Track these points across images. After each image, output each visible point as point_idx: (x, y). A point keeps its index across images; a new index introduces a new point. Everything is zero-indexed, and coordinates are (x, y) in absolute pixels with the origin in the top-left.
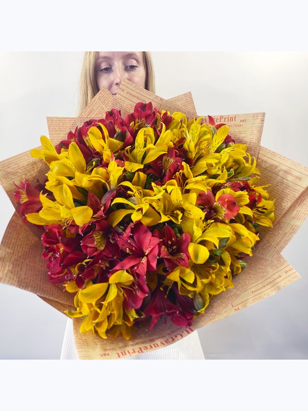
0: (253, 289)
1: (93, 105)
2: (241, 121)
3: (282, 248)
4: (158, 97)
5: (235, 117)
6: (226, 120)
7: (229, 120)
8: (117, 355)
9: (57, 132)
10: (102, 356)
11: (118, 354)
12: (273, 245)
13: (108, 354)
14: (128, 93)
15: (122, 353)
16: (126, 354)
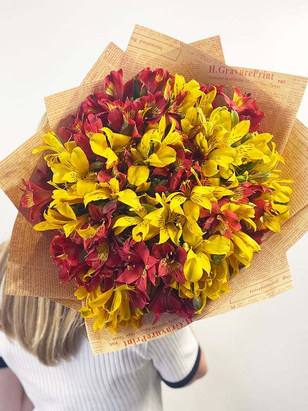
0: (252, 288)
1: (97, 67)
2: (279, 81)
3: (290, 246)
4: (179, 41)
5: (273, 75)
6: (262, 75)
7: (265, 77)
8: (124, 344)
9: (56, 111)
10: (111, 345)
11: (125, 342)
12: (283, 239)
13: (117, 344)
14: (141, 41)
15: (128, 341)
16: (131, 343)
